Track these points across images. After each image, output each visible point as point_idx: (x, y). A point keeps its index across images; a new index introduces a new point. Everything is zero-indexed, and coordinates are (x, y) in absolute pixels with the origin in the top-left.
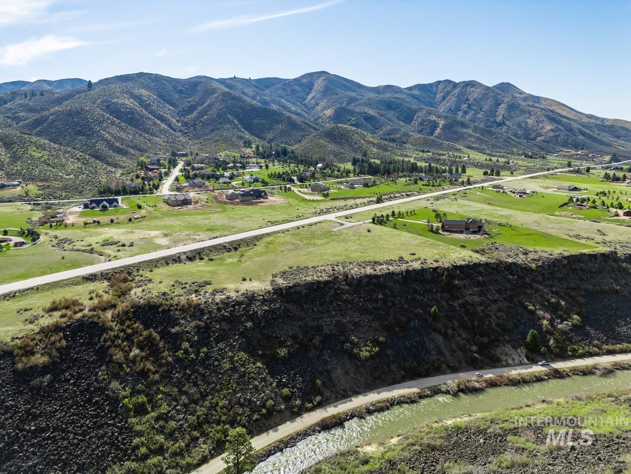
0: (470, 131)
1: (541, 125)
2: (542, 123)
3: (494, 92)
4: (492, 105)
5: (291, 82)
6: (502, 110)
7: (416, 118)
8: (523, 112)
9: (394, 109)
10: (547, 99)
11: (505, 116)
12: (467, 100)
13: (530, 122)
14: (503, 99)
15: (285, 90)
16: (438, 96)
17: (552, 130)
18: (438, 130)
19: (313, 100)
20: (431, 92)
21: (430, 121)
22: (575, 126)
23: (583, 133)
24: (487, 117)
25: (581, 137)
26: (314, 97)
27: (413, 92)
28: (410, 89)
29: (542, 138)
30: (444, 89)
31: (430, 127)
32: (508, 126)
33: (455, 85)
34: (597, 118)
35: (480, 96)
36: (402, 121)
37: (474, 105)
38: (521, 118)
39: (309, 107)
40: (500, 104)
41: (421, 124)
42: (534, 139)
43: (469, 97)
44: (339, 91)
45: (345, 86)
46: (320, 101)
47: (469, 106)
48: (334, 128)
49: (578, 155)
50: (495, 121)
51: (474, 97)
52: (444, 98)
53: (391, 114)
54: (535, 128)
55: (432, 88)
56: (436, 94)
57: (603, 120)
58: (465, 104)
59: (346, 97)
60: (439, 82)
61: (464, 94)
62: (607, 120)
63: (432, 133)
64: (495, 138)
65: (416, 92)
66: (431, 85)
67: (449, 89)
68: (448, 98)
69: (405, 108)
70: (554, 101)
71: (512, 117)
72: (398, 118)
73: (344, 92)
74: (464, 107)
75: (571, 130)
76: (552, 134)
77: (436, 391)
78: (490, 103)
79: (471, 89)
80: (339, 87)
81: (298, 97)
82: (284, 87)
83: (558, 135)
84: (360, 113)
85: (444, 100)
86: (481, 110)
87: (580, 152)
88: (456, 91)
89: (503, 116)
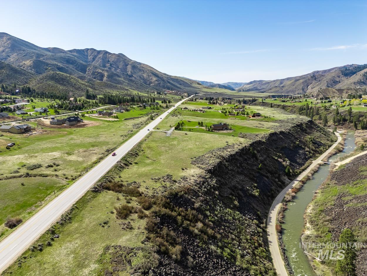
0: (123, 79)
1: (151, 78)
2: (151, 77)
3: (122, 58)
4: (123, 65)
6: (129, 68)
7: (88, 70)
8: (140, 70)
9: (72, 64)
10: (144, 64)
11: (132, 72)
12: (109, 61)
13: (145, 75)
14: (128, 62)
16: (89, 58)
17: (156, 80)
18: (105, 78)
20: (84, 55)
21: (99, 73)
22: (165, 79)
23: (169, 83)
24: (123, 72)
25: (169, 84)
27: (73, 54)
28: (70, 51)
29: (153, 84)
30: (92, 54)
31: (99, 76)
32: (135, 77)
33: (99, 52)
34: (168, 75)
35: (115, 60)
36: (80, 71)
37: (113, 65)
38: (140, 73)
40: (127, 65)
41: (93, 73)
42: (149, 84)
43: (109, 60)
47: (111, 65)
48: (54, 74)
49: (173, 93)
50: (128, 75)
51: (113, 60)
52: (94, 59)
53: (71, 66)
54: (148, 79)
55: (84, 52)
56: (87, 56)
57: (170, 76)
58: (108, 63)
60: (88, 49)
61: (106, 58)
62: (172, 76)
63: (102, 80)
64: (135, 84)
65: (75, 54)
66: (83, 50)
67: (96, 54)
68: (96, 59)
69: (79, 63)
70: (147, 65)
71: (135, 72)
72: (76, 69)
74: (108, 65)
75: (164, 81)
76: (157, 82)
77: (286, 202)
78: (122, 65)
79: (110, 56)
80: (22, 45)
83: (160, 83)
84: (53, 65)
85: (94, 60)
86: (118, 67)
87: (173, 92)
88: (101, 56)
89: (131, 72)
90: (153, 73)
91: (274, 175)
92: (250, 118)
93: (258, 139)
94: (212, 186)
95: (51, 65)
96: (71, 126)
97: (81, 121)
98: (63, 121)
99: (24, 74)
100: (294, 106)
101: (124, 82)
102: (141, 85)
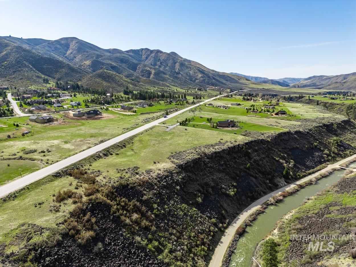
0: (168, 77)
1: (196, 74)
2: (197, 73)
3: (172, 56)
4: (172, 63)
5: (54, 42)
6: (177, 66)
7: (138, 68)
8: (187, 67)
9: (125, 63)
10: (193, 62)
11: (179, 69)
12: (159, 60)
13: (191, 72)
14: (177, 60)
15: (50, 47)
16: (143, 57)
17: (202, 77)
18: (152, 75)
19: (72, 55)
20: (139, 54)
21: (147, 71)
22: (211, 75)
23: (214, 79)
24: (171, 69)
25: (214, 80)
26: (72, 53)
27: (129, 54)
28: (127, 52)
29: (198, 81)
30: (146, 53)
31: (147, 73)
32: (182, 74)
33: (152, 51)
34: (216, 72)
35: (166, 58)
36: (131, 70)
37: (163, 63)
38: (187, 71)
39: (69, 59)
40: (176, 63)
41: (142, 71)
42: (195, 81)
43: (160, 58)
44: (88, 50)
45: (91, 48)
46: (77, 55)
47: (161, 63)
48: (102, 72)
49: (216, 89)
50: (175, 72)
51: (163, 58)
52: (147, 58)
53: (124, 65)
54: (194, 76)
55: (139, 52)
56: (142, 55)
57: (218, 72)
58: (159, 62)
59: (94, 54)
60: (143, 49)
61: (157, 57)
62: (220, 73)
63: (149, 77)
64: (179, 80)
65: (131, 54)
66: (138, 50)
67: (149, 53)
68: (149, 58)
69: (131, 62)
70: (197, 63)
71: (182, 70)
72: (128, 67)
73: (92, 51)
74: (158, 63)
75: (209, 77)
76: (202, 79)
77: (267, 205)
78: (171, 62)
79: (161, 54)
80: (86, 48)
81: (61, 52)
82: (49, 45)
83: (205, 80)
84: (108, 64)
85: (147, 59)
86: (167, 65)
87: (216, 88)
88: (153, 55)
90: (199, 70)
91: (267, 176)
92: (272, 115)
93: (262, 137)
94: (175, 180)
95: (106, 64)
96: (89, 118)
97: (100, 114)
98: (83, 114)
99: (79, 72)
100: (343, 104)
101: (169, 79)
102: (184, 82)
